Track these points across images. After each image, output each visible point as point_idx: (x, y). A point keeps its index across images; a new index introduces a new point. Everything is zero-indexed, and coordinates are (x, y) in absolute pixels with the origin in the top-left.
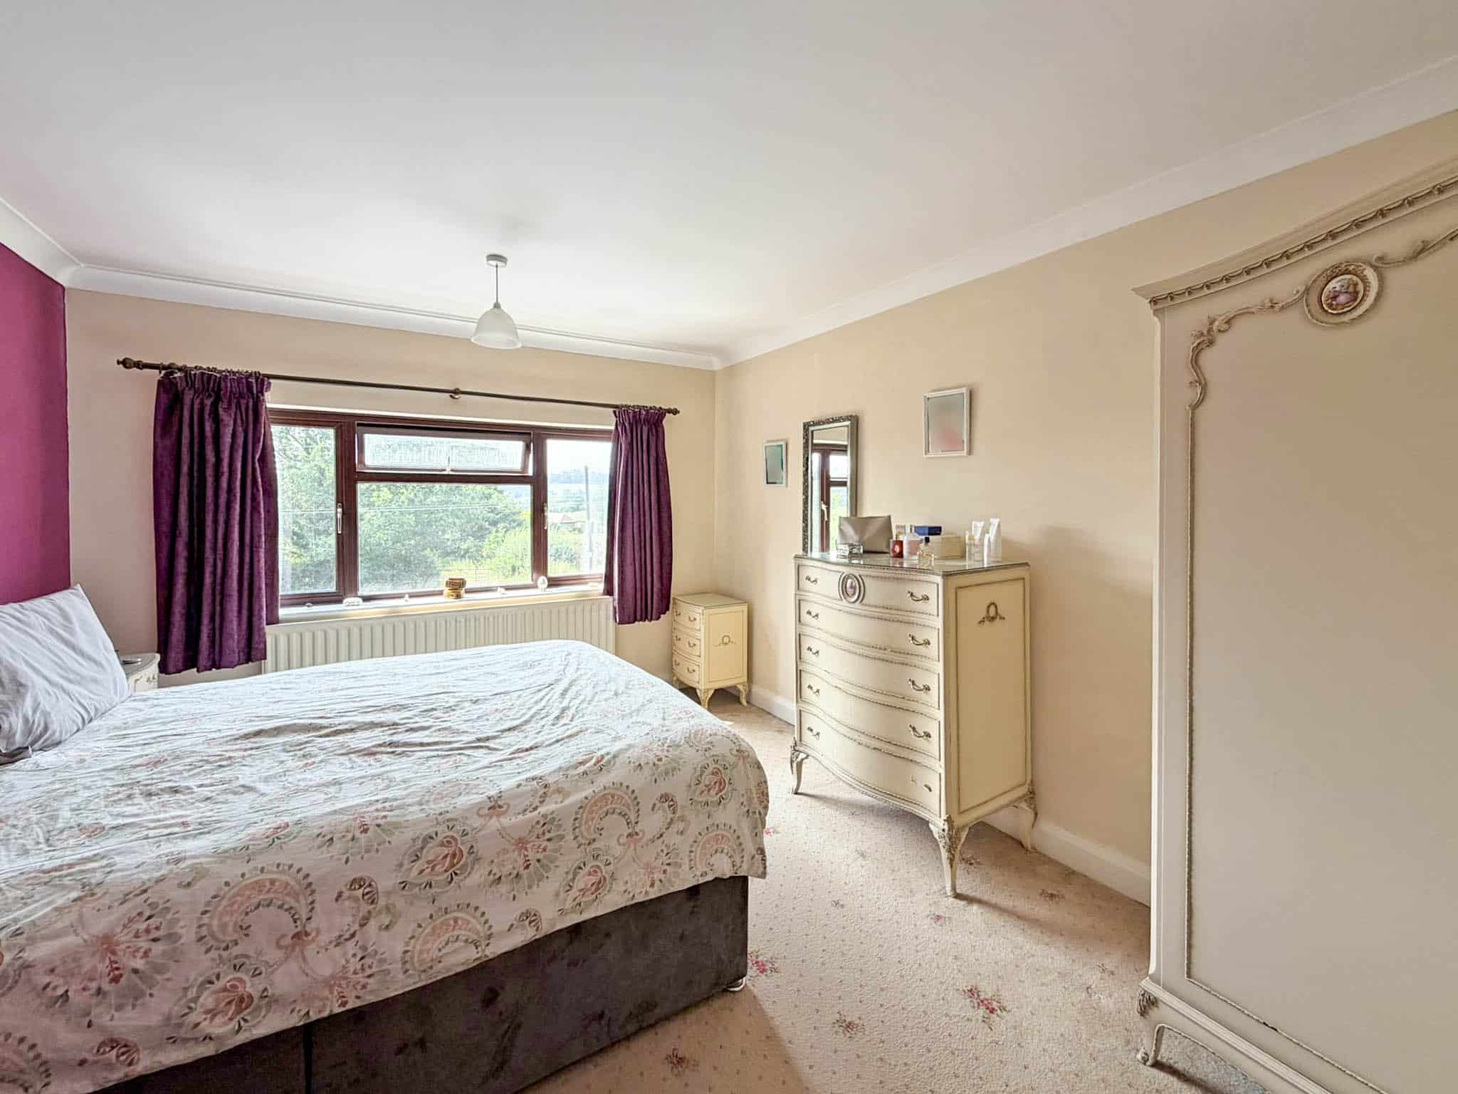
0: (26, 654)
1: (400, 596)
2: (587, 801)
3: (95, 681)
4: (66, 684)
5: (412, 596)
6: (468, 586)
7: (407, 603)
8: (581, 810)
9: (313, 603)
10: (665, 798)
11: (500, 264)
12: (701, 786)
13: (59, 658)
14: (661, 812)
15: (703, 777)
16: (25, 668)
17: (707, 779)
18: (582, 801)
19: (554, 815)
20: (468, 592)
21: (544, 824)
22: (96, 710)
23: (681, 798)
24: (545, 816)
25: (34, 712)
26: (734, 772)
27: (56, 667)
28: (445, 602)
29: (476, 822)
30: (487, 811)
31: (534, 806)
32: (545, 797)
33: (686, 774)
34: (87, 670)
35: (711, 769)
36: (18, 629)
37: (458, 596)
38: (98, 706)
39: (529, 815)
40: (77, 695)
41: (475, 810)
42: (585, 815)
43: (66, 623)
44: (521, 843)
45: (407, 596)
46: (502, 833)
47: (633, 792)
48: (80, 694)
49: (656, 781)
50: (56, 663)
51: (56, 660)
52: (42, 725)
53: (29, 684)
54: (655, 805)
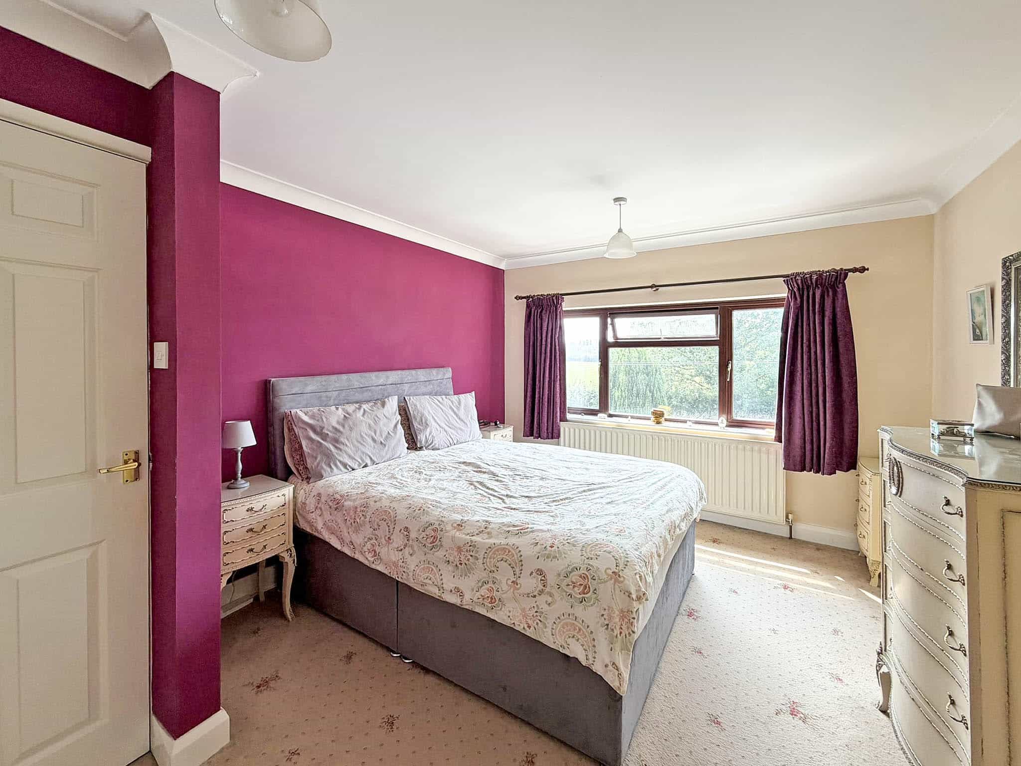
0: (434, 414)
1: (626, 417)
2: (494, 546)
3: (461, 429)
4: (447, 428)
5: (632, 417)
6: (666, 416)
7: (629, 422)
8: (490, 549)
9: (585, 414)
10: (540, 572)
11: (622, 203)
12: (567, 581)
13: (448, 417)
14: (535, 579)
15: (571, 574)
16: (432, 420)
17: (574, 577)
18: (491, 544)
19: (476, 544)
20: (666, 420)
21: (470, 546)
22: (457, 441)
23: (551, 579)
24: (472, 541)
25: (429, 435)
26: (602, 586)
27: (445, 421)
28: (650, 425)
29: (449, 528)
30: (456, 526)
31: (473, 534)
32: (481, 533)
33: (560, 565)
34: (460, 425)
35: (582, 572)
36: (437, 405)
37: (658, 423)
38: (458, 439)
39: (468, 537)
40: (450, 434)
41: (452, 522)
42: (491, 553)
43: (458, 406)
44: (459, 549)
45: (630, 417)
46: (453, 537)
47: (521, 556)
48: (452, 433)
49: (538, 558)
50: (445, 418)
51: (446, 418)
52: (431, 441)
53: (430, 425)
54: (532, 572)
